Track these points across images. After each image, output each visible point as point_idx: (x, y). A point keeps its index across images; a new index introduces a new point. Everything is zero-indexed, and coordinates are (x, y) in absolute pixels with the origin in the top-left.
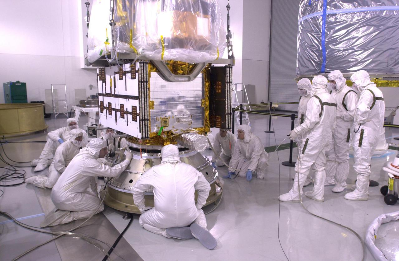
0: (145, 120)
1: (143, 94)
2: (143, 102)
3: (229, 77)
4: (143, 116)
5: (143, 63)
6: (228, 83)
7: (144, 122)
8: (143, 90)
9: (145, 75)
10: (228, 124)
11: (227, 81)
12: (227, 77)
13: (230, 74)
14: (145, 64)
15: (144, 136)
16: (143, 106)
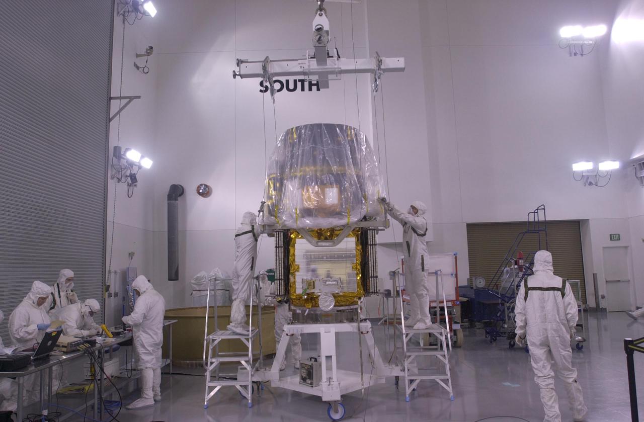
0: (279, 280)
1: (278, 258)
2: (278, 264)
3: (371, 240)
4: (278, 276)
5: (278, 232)
6: (371, 245)
7: (278, 281)
8: (278, 254)
9: (280, 242)
10: (373, 287)
11: (369, 243)
12: (369, 240)
13: (373, 237)
14: (280, 233)
15: (278, 293)
16: (278, 268)
